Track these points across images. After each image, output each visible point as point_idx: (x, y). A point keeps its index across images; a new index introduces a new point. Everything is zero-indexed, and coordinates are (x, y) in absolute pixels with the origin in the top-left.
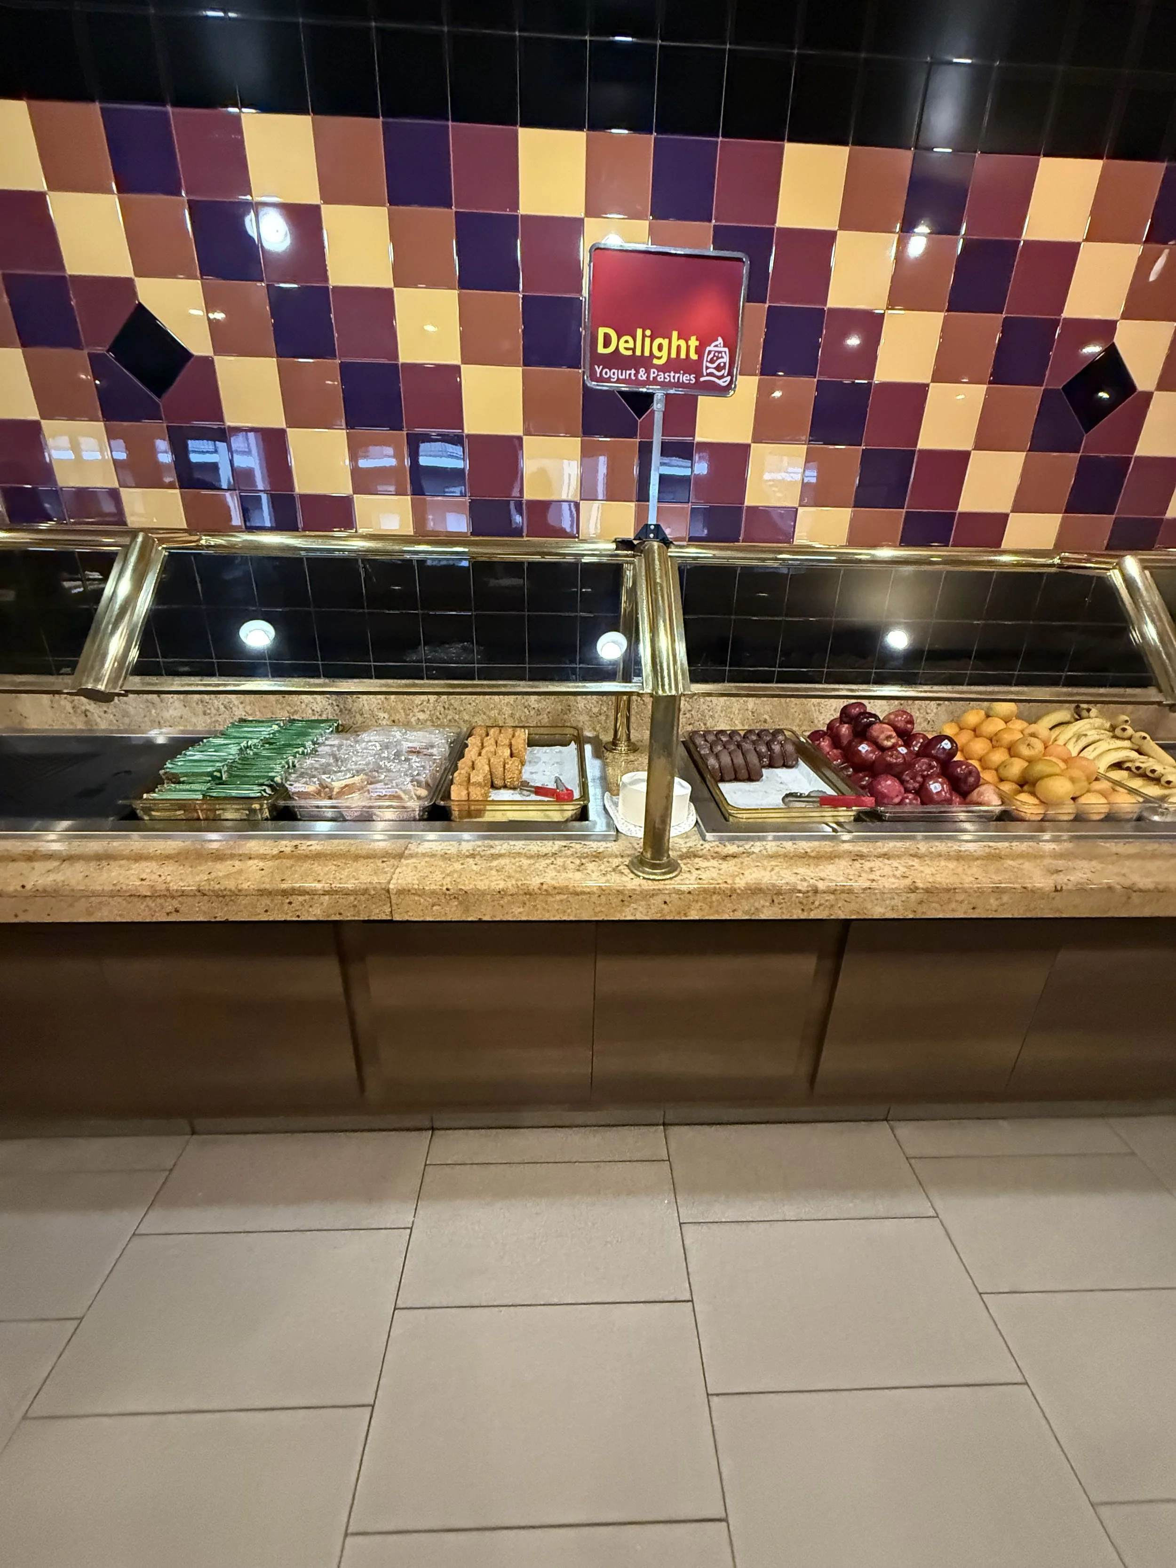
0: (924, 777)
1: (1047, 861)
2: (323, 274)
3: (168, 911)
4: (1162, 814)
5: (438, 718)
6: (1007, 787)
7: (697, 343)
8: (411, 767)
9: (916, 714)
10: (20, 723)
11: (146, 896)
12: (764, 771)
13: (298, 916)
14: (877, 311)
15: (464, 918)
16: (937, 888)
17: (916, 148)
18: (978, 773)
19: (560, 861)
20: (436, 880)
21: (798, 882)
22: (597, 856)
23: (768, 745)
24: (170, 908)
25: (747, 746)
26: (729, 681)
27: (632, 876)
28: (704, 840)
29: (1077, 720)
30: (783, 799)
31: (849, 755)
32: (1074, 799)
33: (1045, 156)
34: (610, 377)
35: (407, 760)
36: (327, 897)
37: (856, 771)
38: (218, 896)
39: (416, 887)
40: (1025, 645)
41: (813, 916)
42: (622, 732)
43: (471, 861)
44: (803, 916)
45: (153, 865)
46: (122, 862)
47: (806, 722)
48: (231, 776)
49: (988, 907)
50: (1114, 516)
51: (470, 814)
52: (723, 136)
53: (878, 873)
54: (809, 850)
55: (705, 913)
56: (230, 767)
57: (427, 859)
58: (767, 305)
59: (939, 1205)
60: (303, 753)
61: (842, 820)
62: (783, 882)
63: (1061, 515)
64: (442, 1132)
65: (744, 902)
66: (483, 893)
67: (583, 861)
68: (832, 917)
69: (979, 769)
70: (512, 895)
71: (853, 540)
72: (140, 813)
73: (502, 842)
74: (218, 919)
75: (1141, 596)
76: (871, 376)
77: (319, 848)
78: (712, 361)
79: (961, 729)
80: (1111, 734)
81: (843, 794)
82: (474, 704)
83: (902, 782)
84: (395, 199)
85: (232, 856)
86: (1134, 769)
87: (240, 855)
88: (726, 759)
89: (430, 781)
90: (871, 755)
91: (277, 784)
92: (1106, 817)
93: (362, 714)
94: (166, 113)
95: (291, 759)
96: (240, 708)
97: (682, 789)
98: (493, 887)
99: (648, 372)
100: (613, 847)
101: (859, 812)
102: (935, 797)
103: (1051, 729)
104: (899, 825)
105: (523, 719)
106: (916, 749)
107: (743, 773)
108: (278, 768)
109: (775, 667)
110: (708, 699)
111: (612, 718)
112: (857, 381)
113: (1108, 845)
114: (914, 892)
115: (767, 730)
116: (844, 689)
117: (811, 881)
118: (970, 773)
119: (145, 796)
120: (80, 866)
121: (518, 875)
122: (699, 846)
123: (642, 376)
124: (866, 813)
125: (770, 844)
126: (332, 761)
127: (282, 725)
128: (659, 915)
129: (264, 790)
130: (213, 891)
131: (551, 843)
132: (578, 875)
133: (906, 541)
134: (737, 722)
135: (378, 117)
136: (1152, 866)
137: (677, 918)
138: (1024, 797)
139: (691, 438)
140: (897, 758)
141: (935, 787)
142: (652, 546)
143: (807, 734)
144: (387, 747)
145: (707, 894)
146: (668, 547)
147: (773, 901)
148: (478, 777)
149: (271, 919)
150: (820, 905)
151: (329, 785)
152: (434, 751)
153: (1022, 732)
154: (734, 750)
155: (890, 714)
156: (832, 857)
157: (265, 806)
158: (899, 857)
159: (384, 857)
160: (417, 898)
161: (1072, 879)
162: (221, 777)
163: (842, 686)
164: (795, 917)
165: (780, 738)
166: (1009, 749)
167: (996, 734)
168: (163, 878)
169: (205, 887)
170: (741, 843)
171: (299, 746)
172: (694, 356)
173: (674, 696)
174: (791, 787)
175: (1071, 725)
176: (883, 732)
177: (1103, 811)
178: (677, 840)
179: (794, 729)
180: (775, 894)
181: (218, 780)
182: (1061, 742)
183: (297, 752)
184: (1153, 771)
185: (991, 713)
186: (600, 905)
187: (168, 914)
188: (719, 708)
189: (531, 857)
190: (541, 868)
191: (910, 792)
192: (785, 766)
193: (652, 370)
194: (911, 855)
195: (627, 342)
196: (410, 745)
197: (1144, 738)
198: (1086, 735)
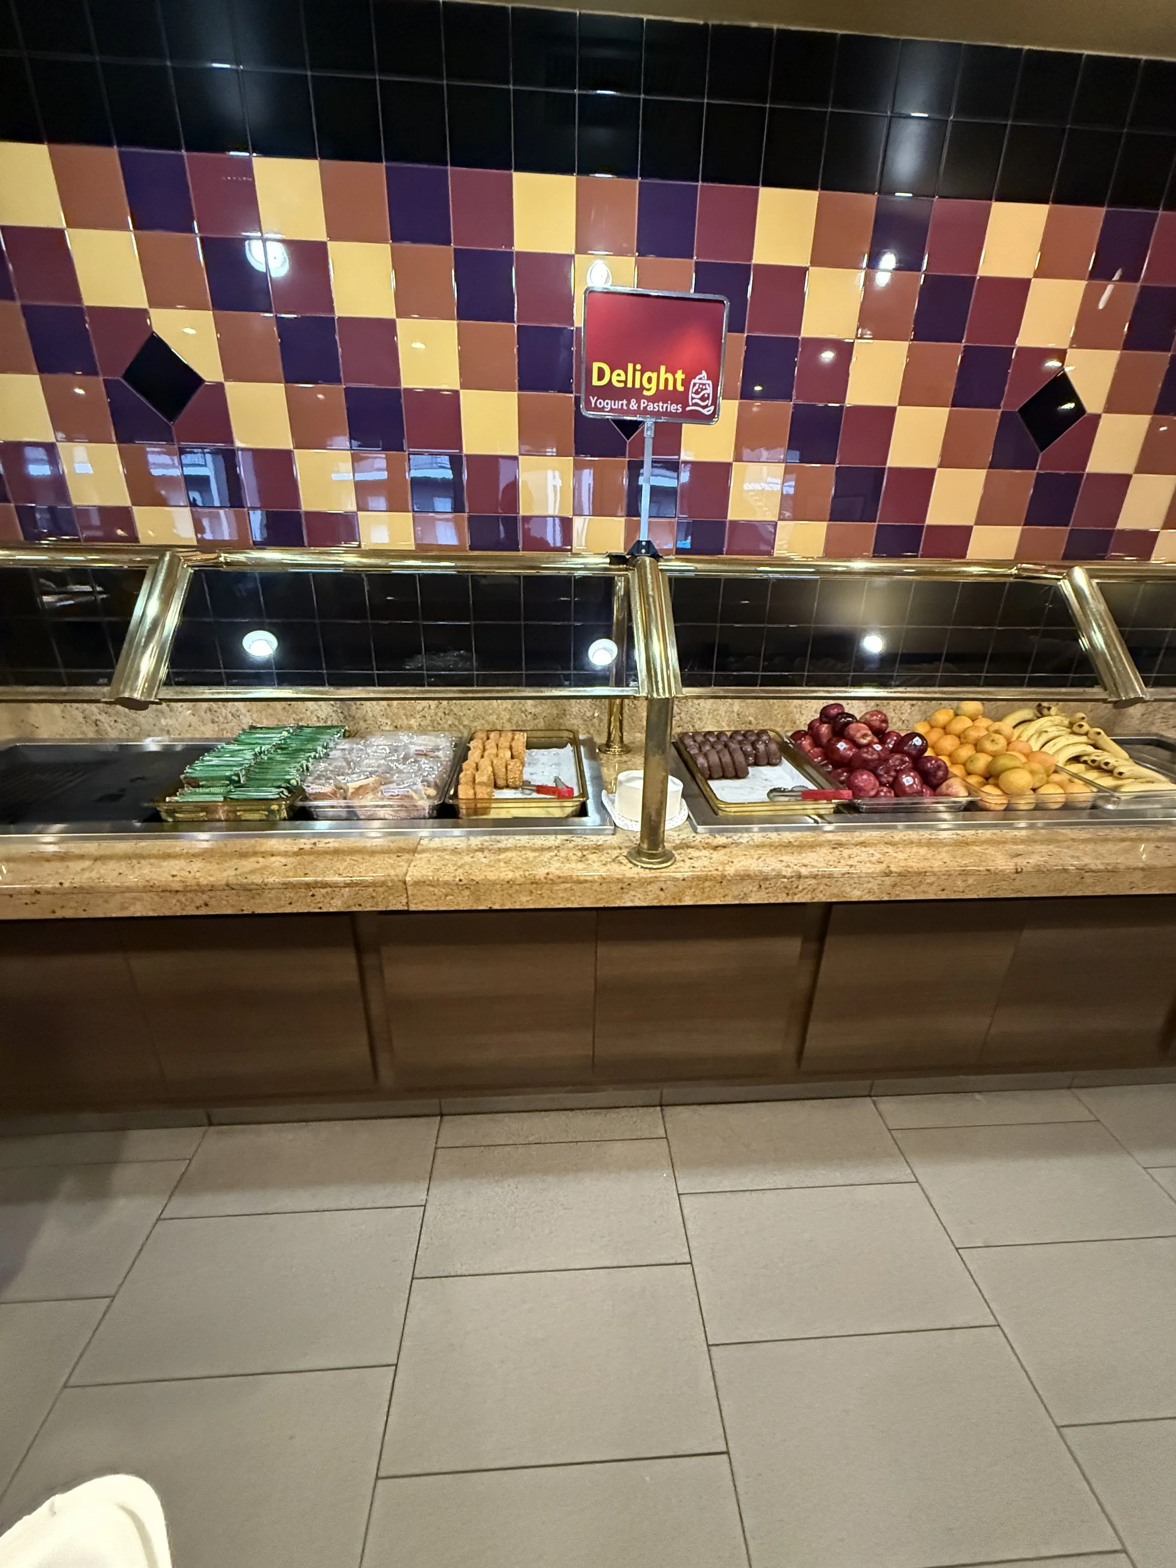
0: (897, 771)
1: (1008, 847)
2: (329, 305)
3: (198, 905)
4: (1114, 803)
5: (439, 724)
6: (973, 780)
7: (683, 376)
8: (420, 768)
9: (890, 714)
10: (32, 733)
11: (177, 891)
12: (750, 769)
13: (320, 908)
14: (847, 341)
15: (475, 908)
16: (909, 872)
17: (879, 193)
18: (946, 768)
19: (563, 853)
20: (449, 874)
21: (783, 868)
22: (598, 848)
23: (753, 744)
24: (199, 902)
25: (733, 746)
26: (715, 685)
27: (630, 865)
28: (696, 832)
29: (1039, 718)
30: (768, 794)
31: (829, 753)
32: (1034, 790)
33: (997, 200)
34: (604, 407)
35: (415, 761)
36: (347, 889)
37: (835, 767)
38: (245, 890)
39: (431, 878)
40: (991, 649)
41: (796, 900)
42: (615, 734)
43: (479, 854)
44: (788, 900)
45: (182, 863)
46: (152, 861)
47: (788, 723)
48: (249, 779)
49: (955, 889)
50: (1069, 528)
51: (476, 811)
52: (703, 181)
53: (856, 859)
54: (791, 840)
55: (698, 898)
56: (248, 770)
57: (439, 853)
58: (745, 335)
59: (919, 1171)
60: (315, 756)
61: (822, 812)
62: (770, 868)
63: (1020, 528)
64: (450, 1117)
65: (734, 888)
66: (494, 883)
67: (585, 853)
68: (815, 900)
69: (948, 764)
70: (520, 884)
71: (830, 553)
72: (164, 815)
73: (507, 837)
74: (245, 912)
75: (1088, 603)
76: (843, 400)
77: (336, 845)
78: (697, 393)
79: (932, 727)
80: (1069, 730)
81: (823, 788)
82: (473, 709)
83: (878, 777)
84: (396, 237)
85: (255, 854)
86: (1089, 762)
87: (263, 853)
88: (714, 758)
89: (438, 781)
90: (849, 752)
91: (295, 787)
92: (1063, 806)
93: (365, 721)
94: (182, 157)
95: (304, 763)
96: (248, 716)
97: (675, 786)
98: (502, 878)
99: (638, 402)
100: (613, 840)
101: (838, 805)
102: (908, 789)
103: (1015, 727)
104: (876, 816)
105: (520, 723)
106: (891, 746)
107: (731, 770)
108: (294, 771)
109: (758, 671)
110: (696, 702)
111: (606, 721)
112: (830, 405)
113: (1064, 831)
114: (888, 876)
115: (752, 731)
116: (821, 691)
117: (795, 867)
118: (939, 767)
119: (168, 799)
120: (112, 864)
121: (525, 867)
122: (691, 838)
123: (633, 405)
124: (843, 805)
125: (756, 835)
126: (344, 764)
127: (291, 731)
128: (656, 901)
129: (282, 792)
130: (241, 885)
131: (553, 837)
132: (580, 866)
133: (879, 552)
134: (723, 724)
135: (380, 161)
136: (1103, 849)
137: (673, 904)
138: (988, 789)
139: (677, 457)
140: (872, 754)
141: (907, 780)
142: (645, 562)
143: (790, 734)
144: (396, 751)
145: (701, 880)
146: (658, 561)
147: (760, 886)
148: (483, 776)
149: (295, 911)
150: (804, 889)
151: (343, 786)
152: (440, 754)
153: (987, 729)
154: (721, 750)
155: (866, 714)
156: (813, 846)
157: (283, 807)
158: (875, 845)
159: (399, 852)
160: (431, 889)
161: (1031, 861)
162: (239, 781)
163: (821, 688)
164: (780, 901)
165: (765, 737)
166: (976, 745)
167: (964, 732)
168: (193, 874)
169: (232, 880)
170: (729, 834)
171: (310, 751)
172: (680, 388)
173: (667, 699)
174: (775, 783)
175: (1033, 723)
176: (859, 731)
177: (1059, 800)
178: (671, 833)
179: (778, 729)
180: (762, 880)
181: (237, 784)
182: (1024, 738)
183: (310, 756)
184: (1107, 764)
185: (959, 712)
186: (602, 892)
187: (197, 908)
188: (707, 711)
189: (535, 850)
190: (546, 860)
191: (884, 785)
192: (769, 764)
193: (642, 401)
194: (886, 843)
195: (619, 375)
196: (418, 748)
197: (1099, 733)
198: (1046, 732)
